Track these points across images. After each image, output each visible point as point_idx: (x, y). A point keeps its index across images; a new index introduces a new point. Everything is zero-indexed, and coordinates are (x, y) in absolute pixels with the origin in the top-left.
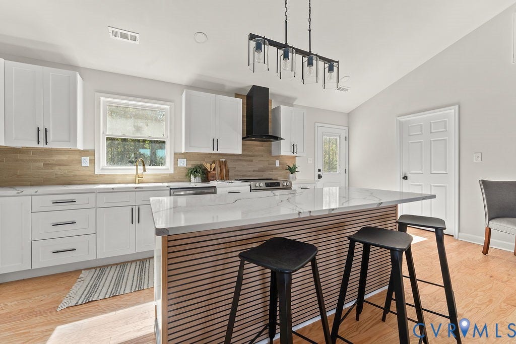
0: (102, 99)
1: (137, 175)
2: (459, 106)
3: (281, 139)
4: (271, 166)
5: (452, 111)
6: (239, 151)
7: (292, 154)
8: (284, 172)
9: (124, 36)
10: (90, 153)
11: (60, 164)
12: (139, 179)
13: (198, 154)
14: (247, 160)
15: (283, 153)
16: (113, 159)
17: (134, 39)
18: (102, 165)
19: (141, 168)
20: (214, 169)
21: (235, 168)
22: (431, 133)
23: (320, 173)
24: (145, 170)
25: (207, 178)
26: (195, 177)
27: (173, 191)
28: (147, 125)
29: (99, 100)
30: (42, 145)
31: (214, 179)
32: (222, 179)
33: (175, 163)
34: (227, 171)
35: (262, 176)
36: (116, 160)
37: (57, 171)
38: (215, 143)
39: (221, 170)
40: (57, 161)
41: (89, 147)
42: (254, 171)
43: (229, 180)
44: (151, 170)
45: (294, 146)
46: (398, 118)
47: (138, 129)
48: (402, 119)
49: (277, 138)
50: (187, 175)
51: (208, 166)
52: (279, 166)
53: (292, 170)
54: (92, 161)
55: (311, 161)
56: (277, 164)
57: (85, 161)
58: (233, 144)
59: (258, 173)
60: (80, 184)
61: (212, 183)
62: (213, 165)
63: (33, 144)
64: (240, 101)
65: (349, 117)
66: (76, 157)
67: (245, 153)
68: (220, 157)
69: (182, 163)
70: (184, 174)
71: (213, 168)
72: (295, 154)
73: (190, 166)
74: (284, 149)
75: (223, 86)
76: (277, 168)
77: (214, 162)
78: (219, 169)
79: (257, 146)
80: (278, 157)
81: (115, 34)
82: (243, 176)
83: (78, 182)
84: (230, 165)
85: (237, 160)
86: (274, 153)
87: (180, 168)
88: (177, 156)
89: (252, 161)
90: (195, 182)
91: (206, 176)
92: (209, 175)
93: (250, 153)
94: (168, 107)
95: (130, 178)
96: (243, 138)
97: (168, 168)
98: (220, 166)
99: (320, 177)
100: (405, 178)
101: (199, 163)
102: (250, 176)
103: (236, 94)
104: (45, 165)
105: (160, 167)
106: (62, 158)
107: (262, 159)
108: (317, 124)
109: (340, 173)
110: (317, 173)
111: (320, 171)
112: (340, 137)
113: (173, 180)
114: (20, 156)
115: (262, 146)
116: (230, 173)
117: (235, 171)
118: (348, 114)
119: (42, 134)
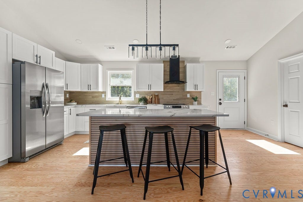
0: (109, 72)
3: (186, 82)
4: (185, 97)
7: (194, 91)
10: (104, 93)
11: (96, 97)
12: (120, 102)
13: (145, 92)
14: (170, 94)
15: (188, 90)
18: (109, 97)
21: (163, 98)
23: (220, 101)
25: (147, 103)
26: (141, 102)
27: (128, 107)
28: (125, 80)
29: (107, 72)
32: (155, 103)
33: (135, 96)
34: (158, 99)
35: (179, 102)
37: (95, 99)
39: (155, 99)
40: (95, 96)
42: (174, 100)
43: (159, 104)
44: (126, 99)
45: (196, 86)
47: (121, 82)
51: (148, 97)
53: (195, 99)
54: (105, 96)
55: (213, 94)
56: (188, 96)
57: (103, 96)
60: (102, 104)
65: (247, 63)
67: (169, 90)
68: (155, 93)
69: (138, 96)
70: (138, 101)
71: (150, 98)
72: (196, 91)
74: (189, 88)
76: (188, 98)
78: (154, 99)
80: (189, 92)
81: (107, 48)
82: (167, 102)
84: (160, 96)
86: (185, 90)
87: (137, 98)
88: (136, 93)
89: (173, 94)
90: (141, 104)
92: (148, 101)
93: (172, 91)
94: (132, 72)
98: (155, 97)
99: (220, 104)
100: (286, 106)
101: (143, 96)
102: (171, 102)
103: (163, 61)
104: (92, 97)
105: (130, 98)
106: (97, 94)
107: (179, 93)
108: (218, 71)
109: (239, 101)
110: (218, 101)
111: (220, 100)
112: (239, 77)
113: (134, 103)
114: (86, 94)
115: (179, 86)
116: (160, 101)
117: (163, 100)
118: (247, 61)
119: (89, 87)
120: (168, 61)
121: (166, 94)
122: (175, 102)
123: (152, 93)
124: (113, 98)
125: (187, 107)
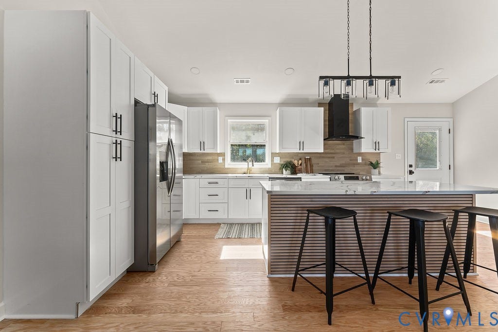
0: (229, 120)
1: (248, 169)
3: (362, 138)
4: (355, 162)
6: (321, 150)
7: (374, 151)
8: (367, 167)
9: (242, 82)
10: (223, 155)
11: (208, 162)
12: (249, 171)
13: (289, 153)
14: (329, 157)
15: (363, 150)
16: (234, 158)
17: (248, 82)
18: (229, 163)
19: (250, 164)
20: (301, 165)
21: (319, 163)
23: (411, 169)
24: (253, 166)
25: (295, 171)
26: (286, 170)
27: (271, 179)
28: (254, 134)
29: (227, 121)
30: (202, 151)
31: (301, 172)
32: (307, 172)
33: (272, 160)
34: (311, 166)
35: (344, 170)
37: (207, 165)
38: (301, 144)
39: (306, 165)
40: (208, 159)
41: (222, 151)
42: (336, 166)
43: (313, 173)
44: (258, 165)
45: (377, 144)
47: (248, 137)
49: (357, 137)
50: (280, 169)
51: (296, 162)
52: (361, 162)
53: (376, 166)
54: (224, 160)
55: (399, 156)
56: (360, 160)
57: (220, 159)
60: (218, 174)
61: (299, 175)
62: (300, 162)
63: (198, 151)
64: (322, 109)
65: (454, 107)
66: (216, 157)
67: (328, 151)
68: (306, 155)
69: (277, 160)
70: (278, 168)
71: (299, 164)
72: (377, 151)
73: (282, 163)
76: (359, 164)
77: (301, 159)
78: (305, 165)
80: (360, 154)
81: (237, 82)
82: (325, 170)
83: (218, 172)
84: (314, 161)
85: (320, 157)
86: (355, 151)
87: (275, 163)
88: (274, 155)
89: (334, 157)
90: (286, 173)
91: (294, 170)
92: (297, 169)
93: (333, 151)
94: (267, 121)
95: (243, 171)
96: (324, 140)
97: (267, 164)
98: (306, 162)
99: (411, 172)
101: (289, 160)
102: (332, 170)
103: (319, 103)
104: (202, 162)
105: (262, 163)
106: (210, 158)
107: (343, 156)
108: (406, 120)
109: (440, 169)
110: (407, 169)
111: (411, 166)
112: (440, 130)
113: (270, 172)
114: (191, 157)
115: (344, 144)
116: (315, 168)
117: (318, 167)
118: (453, 103)
119: (202, 145)
120: (326, 103)
121: (323, 157)
122: (338, 170)
123: (299, 155)
124: (236, 163)
125: (368, 178)
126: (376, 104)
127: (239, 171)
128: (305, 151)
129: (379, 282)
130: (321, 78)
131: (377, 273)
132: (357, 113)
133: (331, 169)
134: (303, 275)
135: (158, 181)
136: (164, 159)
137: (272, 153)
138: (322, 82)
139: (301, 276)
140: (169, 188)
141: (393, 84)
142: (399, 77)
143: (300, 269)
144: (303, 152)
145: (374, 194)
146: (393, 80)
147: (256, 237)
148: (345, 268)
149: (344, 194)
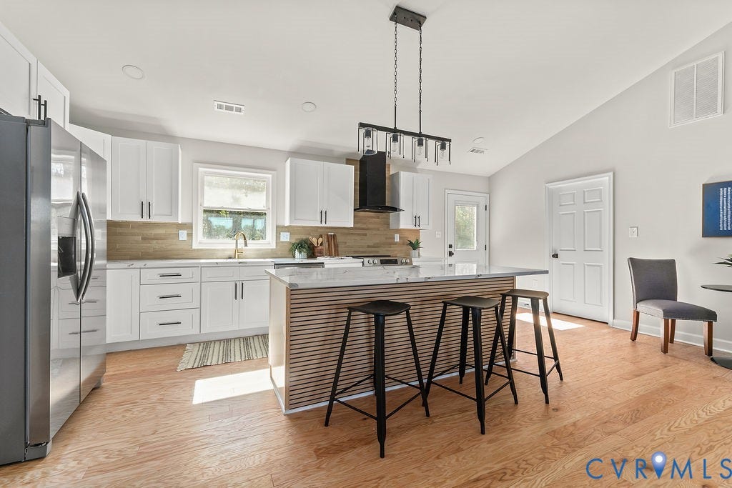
0: (201, 169)
1: (237, 250)
2: (614, 174)
3: (401, 210)
4: (390, 241)
5: (606, 179)
6: (350, 224)
7: (414, 228)
8: (405, 248)
9: (229, 108)
10: (188, 227)
12: (237, 253)
13: (303, 227)
14: (359, 234)
15: (402, 226)
17: (239, 110)
18: (200, 241)
19: (241, 241)
20: (321, 244)
21: (346, 243)
22: (585, 203)
23: (450, 249)
24: (246, 245)
25: (313, 253)
26: (300, 252)
27: (277, 265)
28: (246, 196)
29: (198, 170)
30: (146, 219)
31: (321, 254)
32: (330, 255)
33: (278, 237)
34: (336, 246)
35: (378, 252)
36: (213, 233)
37: (155, 244)
38: (323, 215)
39: (329, 245)
41: (187, 220)
42: (369, 246)
43: (338, 256)
44: (253, 245)
45: (417, 219)
46: (547, 185)
47: (236, 200)
48: (552, 186)
49: (395, 209)
50: (290, 250)
51: (314, 241)
52: (398, 240)
53: (415, 246)
54: (190, 235)
55: (439, 235)
56: (397, 238)
57: (183, 235)
58: (344, 216)
59: (373, 249)
60: (176, 259)
61: (319, 260)
62: (320, 240)
63: (137, 218)
64: (352, 167)
65: (490, 181)
66: (174, 231)
67: (359, 225)
68: (328, 230)
69: (286, 237)
70: (288, 249)
71: (320, 243)
72: (417, 228)
73: (294, 241)
74: (404, 221)
75: (332, 151)
76: (396, 243)
77: (321, 236)
78: (327, 244)
79: (372, 217)
80: (398, 231)
81: (220, 107)
82: (355, 252)
83: (179, 257)
84: (340, 239)
85: (349, 234)
86: (392, 227)
87: (283, 242)
88: (280, 229)
89: (366, 235)
90: (300, 257)
91: (312, 252)
92: (316, 251)
93: (364, 226)
94: (270, 176)
95: (232, 253)
96: (355, 210)
97: (269, 242)
98: (328, 241)
99: (451, 254)
100: (556, 256)
101: (304, 237)
102: (363, 252)
103: (347, 159)
104: (145, 239)
105: (261, 241)
107: (378, 232)
108: (447, 191)
109: (477, 250)
110: (447, 249)
111: (451, 246)
112: (478, 206)
113: (275, 256)
115: (378, 218)
116: (340, 249)
117: (346, 247)
118: (489, 178)
119: (145, 208)
120: (356, 160)
122: (370, 252)
123: (319, 230)
124: (213, 241)
125: (408, 261)
126: (415, 168)
127: (220, 254)
128: (328, 225)
129: (433, 388)
130: (362, 125)
131: (430, 376)
132: (395, 177)
133: (361, 249)
134: (342, 400)
135: (54, 274)
136: (66, 232)
137: (277, 227)
138: (363, 131)
139: (338, 401)
140: (79, 289)
141: (443, 147)
142: (450, 141)
143: (337, 392)
144: (326, 226)
145: (429, 280)
146: (443, 142)
147: (255, 358)
148: (393, 379)
149: (395, 282)
